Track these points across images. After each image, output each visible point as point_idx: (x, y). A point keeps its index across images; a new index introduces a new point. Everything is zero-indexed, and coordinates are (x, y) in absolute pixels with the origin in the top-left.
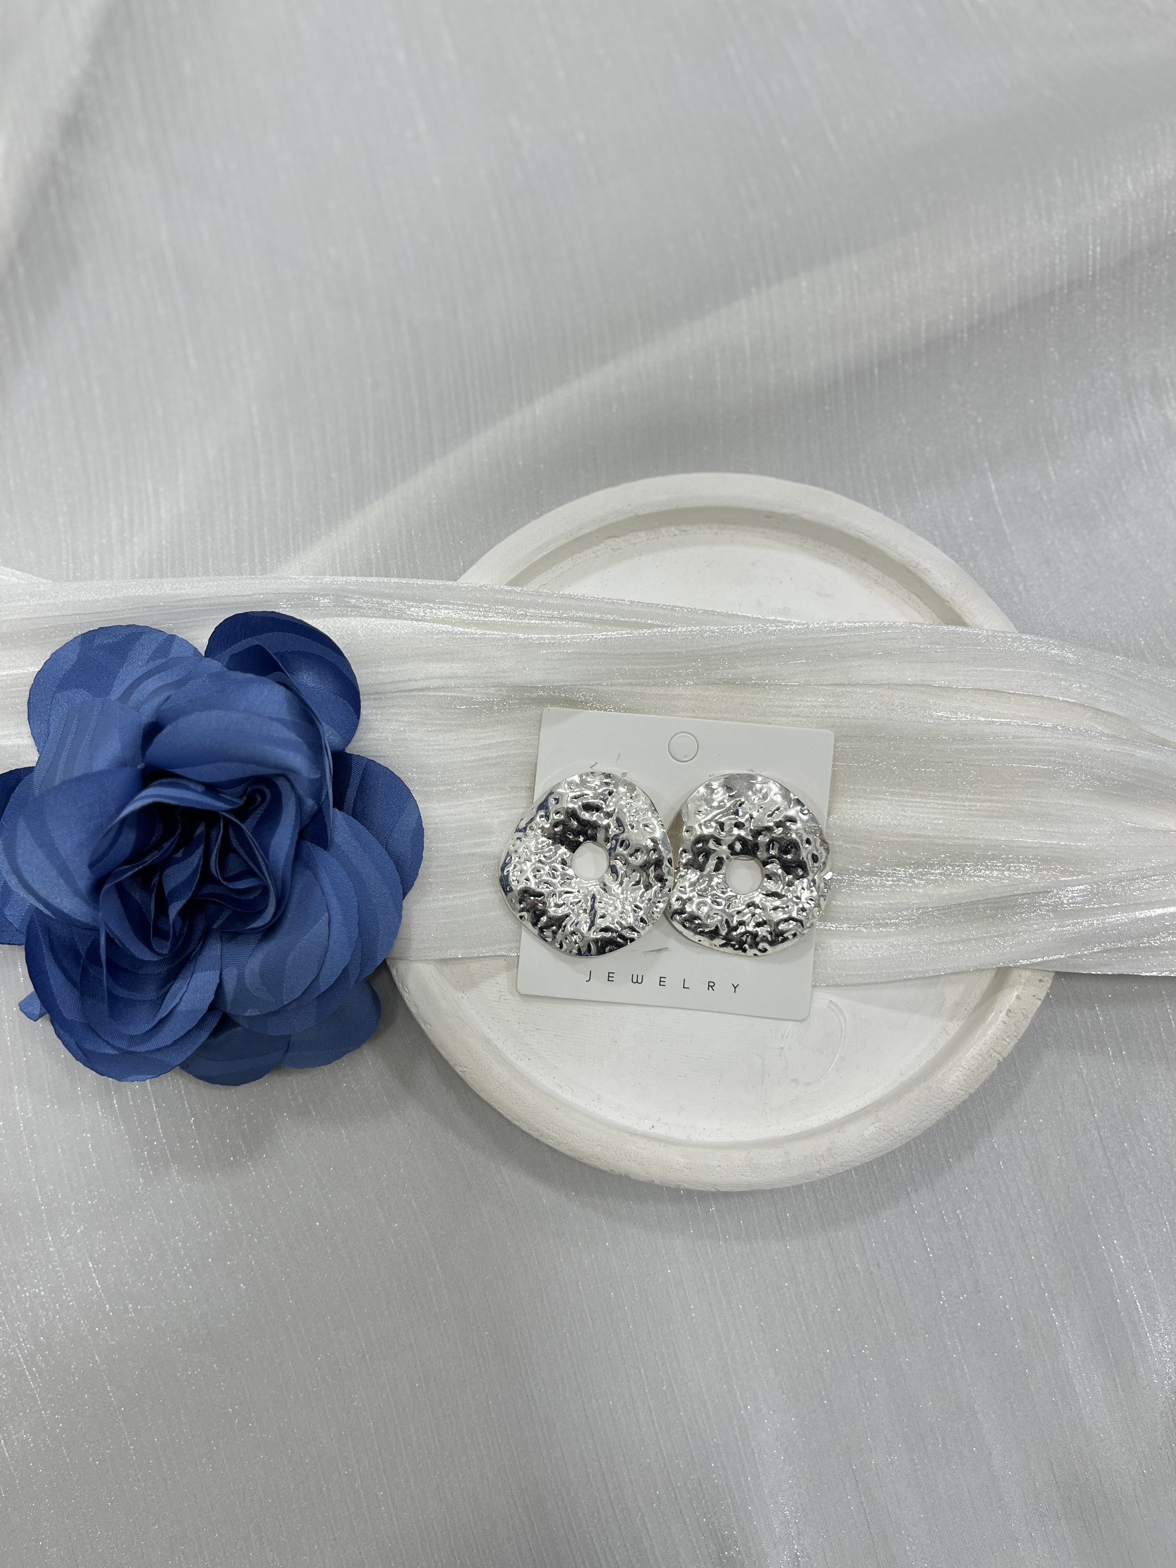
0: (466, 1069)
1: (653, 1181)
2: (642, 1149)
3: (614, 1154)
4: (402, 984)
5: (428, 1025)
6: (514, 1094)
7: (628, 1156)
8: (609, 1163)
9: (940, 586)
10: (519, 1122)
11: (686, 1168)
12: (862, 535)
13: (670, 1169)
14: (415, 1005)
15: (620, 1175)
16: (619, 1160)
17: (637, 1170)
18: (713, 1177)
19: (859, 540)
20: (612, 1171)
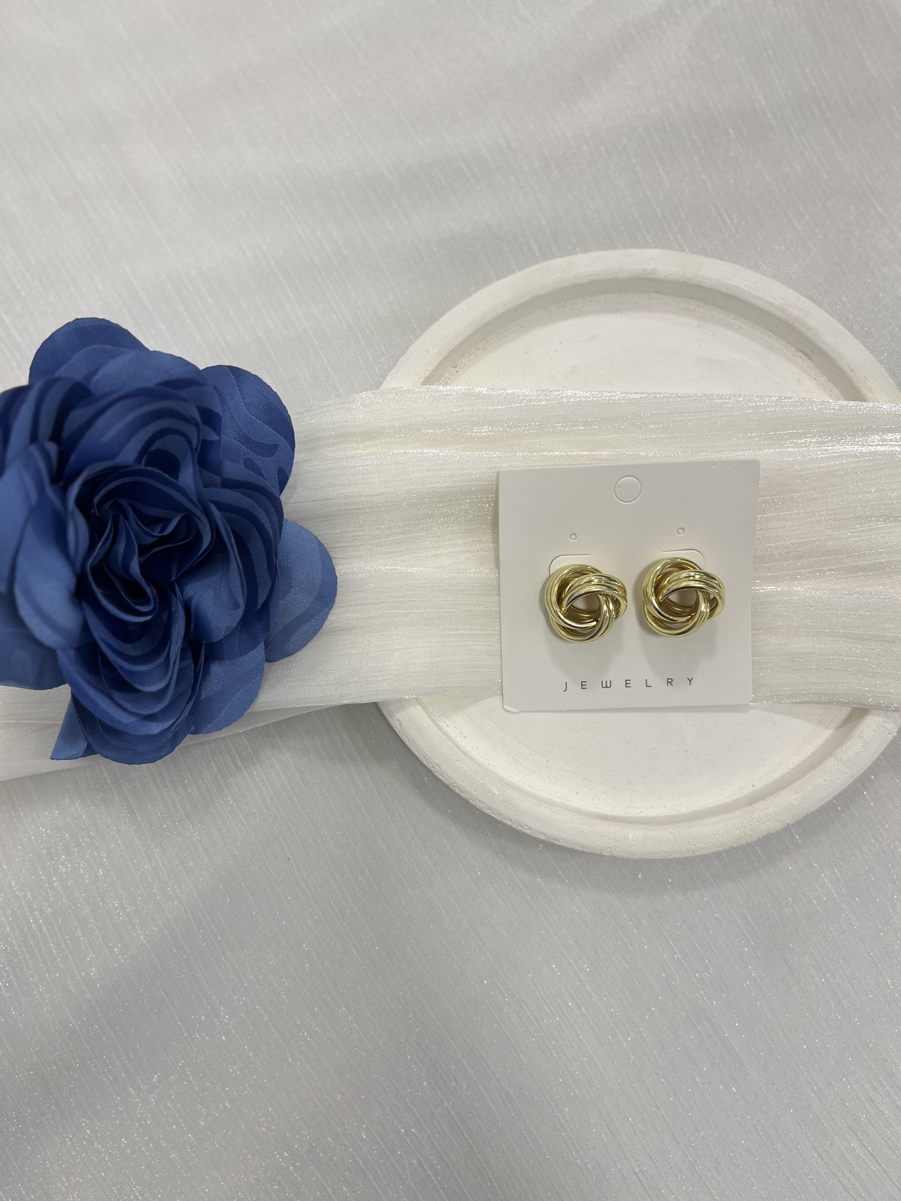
0: (609, 849)
1: (788, 824)
2: (766, 809)
3: (750, 826)
4: (521, 826)
5: (561, 840)
6: (654, 840)
7: (761, 821)
8: (751, 835)
9: (672, 275)
10: (672, 856)
11: (804, 798)
12: (592, 278)
13: (795, 807)
14: (541, 834)
15: (763, 836)
16: (757, 828)
17: (774, 825)
18: (825, 791)
19: (593, 282)
20: (756, 838)
